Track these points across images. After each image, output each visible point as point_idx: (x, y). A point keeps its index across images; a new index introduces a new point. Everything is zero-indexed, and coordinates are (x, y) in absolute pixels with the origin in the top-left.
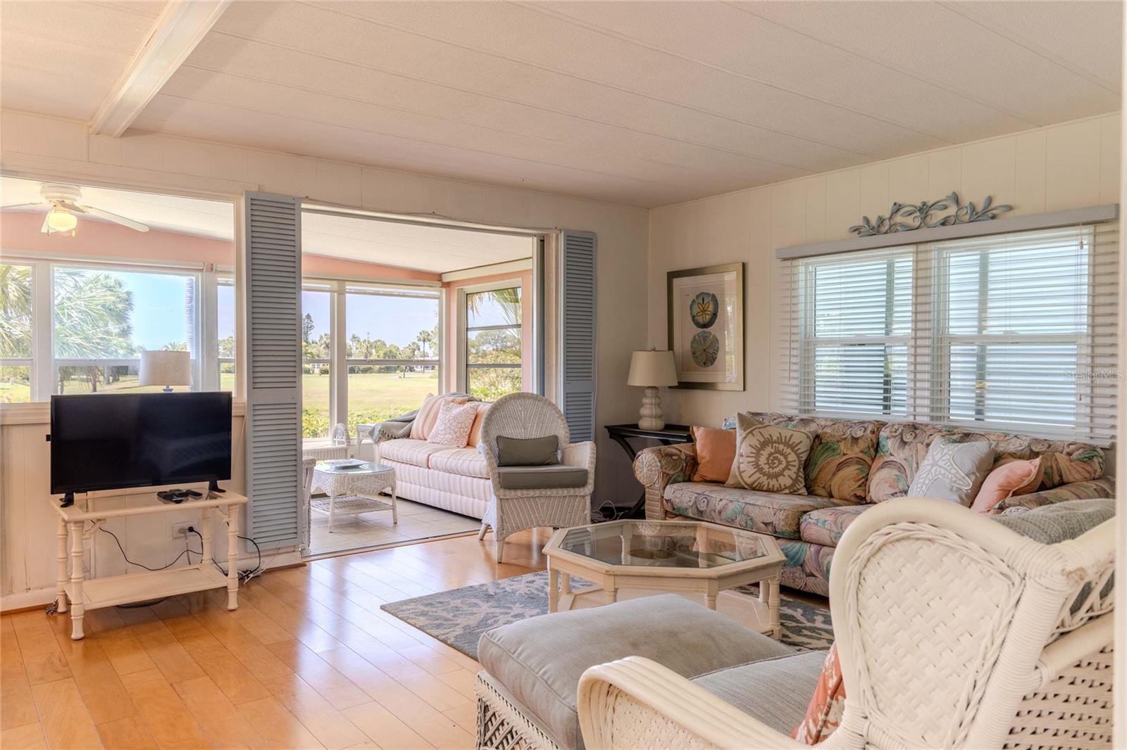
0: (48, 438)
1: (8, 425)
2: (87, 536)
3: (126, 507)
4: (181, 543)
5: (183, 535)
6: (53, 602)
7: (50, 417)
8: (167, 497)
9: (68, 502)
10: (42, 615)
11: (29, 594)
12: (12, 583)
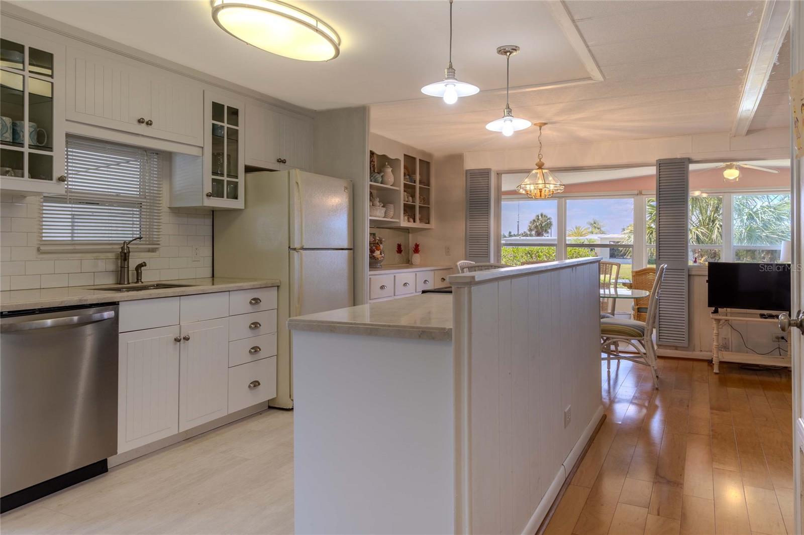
0: (707, 281)
1: (693, 275)
2: (720, 327)
3: (746, 317)
4: (776, 345)
5: (777, 340)
6: (710, 359)
7: (707, 272)
8: (762, 316)
9: (716, 312)
10: (706, 364)
11: (701, 353)
12: (694, 346)
